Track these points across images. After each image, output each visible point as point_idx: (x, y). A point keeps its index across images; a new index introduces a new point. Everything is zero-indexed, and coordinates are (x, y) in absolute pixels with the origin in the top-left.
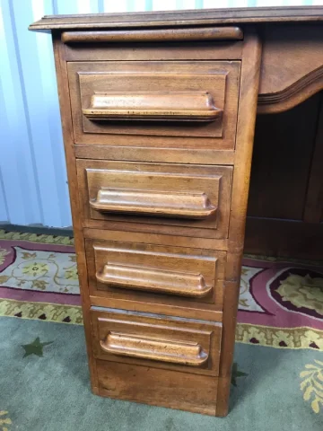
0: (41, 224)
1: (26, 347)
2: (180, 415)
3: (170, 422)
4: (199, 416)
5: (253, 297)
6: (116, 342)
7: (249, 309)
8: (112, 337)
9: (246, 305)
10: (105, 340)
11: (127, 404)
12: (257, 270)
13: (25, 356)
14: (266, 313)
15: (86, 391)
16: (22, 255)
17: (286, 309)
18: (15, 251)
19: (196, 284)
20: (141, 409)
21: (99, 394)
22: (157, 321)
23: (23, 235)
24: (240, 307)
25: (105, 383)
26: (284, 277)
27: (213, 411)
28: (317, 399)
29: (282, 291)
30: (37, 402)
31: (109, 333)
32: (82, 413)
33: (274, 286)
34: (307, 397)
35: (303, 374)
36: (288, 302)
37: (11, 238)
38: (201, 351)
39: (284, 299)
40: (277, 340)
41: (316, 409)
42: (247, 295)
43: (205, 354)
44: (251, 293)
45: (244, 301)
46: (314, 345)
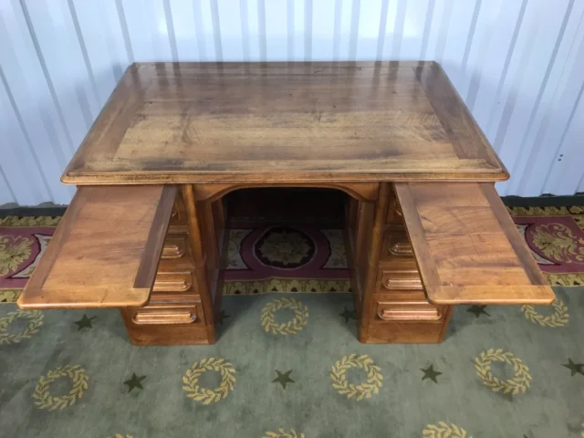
0: (51, 203)
1: (78, 323)
2: (187, 348)
3: (182, 352)
4: (199, 347)
5: (242, 258)
6: (141, 318)
7: (238, 268)
8: (139, 316)
9: (236, 265)
10: (135, 318)
11: (155, 347)
12: (247, 232)
13: (79, 329)
14: (250, 269)
15: (128, 344)
16: (45, 243)
17: (263, 264)
18: (37, 239)
20: (164, 348)
21: (137, 345)
22: (163, 304)
23: (38, 219)
24: (230, 267)
25: (140, 338)
26: (267, 235)
27: (206, 342)
28: (269, 324)
29: (263, 249)
30: (98, 356)
31: (136, 314)
32: (128, 357)
33: (260, 244)
34: (263, 324)
35: (264, 310)
36: (266, 258)
37: (28, 225)
38: (191, 316)
39: (263, 256)
40: (253, 289)
41: (267, 330)
42: (238, 257)
43: (195, 317)
44: (241, 254)
45: (234, 262)
46: (275, 289)
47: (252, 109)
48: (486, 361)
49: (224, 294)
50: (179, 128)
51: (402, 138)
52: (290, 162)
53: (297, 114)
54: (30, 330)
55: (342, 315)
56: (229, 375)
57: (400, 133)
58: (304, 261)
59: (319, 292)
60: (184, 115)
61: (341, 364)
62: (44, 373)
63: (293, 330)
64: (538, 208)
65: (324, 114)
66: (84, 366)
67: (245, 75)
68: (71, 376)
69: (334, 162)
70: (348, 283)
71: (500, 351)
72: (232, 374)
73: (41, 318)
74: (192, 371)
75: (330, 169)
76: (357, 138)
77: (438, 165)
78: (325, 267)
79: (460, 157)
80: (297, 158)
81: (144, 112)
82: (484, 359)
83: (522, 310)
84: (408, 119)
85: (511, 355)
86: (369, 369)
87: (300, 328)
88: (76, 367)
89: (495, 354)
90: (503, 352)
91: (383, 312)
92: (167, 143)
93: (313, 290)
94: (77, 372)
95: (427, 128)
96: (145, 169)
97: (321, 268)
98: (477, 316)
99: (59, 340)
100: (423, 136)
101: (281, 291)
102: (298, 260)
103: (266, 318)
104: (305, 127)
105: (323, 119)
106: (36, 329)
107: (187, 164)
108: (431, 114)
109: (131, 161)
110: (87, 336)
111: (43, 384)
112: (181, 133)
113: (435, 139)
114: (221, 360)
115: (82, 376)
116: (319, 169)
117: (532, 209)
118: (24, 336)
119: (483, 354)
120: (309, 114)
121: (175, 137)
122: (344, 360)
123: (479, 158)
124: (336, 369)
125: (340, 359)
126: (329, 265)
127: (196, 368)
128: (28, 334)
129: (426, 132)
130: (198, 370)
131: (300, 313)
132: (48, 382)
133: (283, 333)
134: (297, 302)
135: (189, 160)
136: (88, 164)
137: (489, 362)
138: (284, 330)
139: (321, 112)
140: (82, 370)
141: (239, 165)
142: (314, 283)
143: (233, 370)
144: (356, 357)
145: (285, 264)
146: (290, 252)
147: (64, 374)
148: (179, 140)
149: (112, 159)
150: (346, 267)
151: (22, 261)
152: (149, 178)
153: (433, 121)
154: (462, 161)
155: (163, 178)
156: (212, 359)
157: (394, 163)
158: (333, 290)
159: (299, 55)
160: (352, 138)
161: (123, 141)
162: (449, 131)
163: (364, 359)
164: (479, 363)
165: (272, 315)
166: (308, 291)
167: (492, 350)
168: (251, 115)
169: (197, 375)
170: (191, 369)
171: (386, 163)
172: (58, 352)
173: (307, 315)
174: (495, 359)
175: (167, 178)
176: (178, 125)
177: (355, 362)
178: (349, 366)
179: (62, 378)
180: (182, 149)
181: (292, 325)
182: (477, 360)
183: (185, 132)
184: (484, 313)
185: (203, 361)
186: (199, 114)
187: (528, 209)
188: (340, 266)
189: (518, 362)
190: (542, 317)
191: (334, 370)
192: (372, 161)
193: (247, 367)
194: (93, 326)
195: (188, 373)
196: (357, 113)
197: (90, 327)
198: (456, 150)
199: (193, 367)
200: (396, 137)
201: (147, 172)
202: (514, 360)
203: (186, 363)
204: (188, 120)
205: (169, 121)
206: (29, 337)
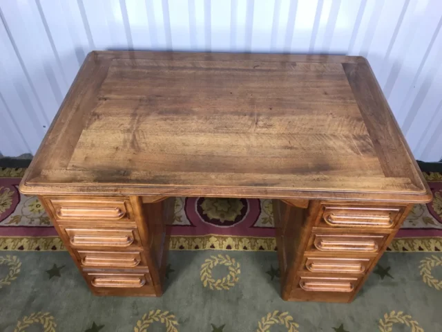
1: (49, 272)
2: (139, 299)
3: (135, 303)
4: (148, 299)
5: (186, 214)
7: (183, 223)
8: (97, 280)
9: (181, 221)
13: (50, 278)
14: (192, 225)
15: (90, 294)
17: (203, 220)
18: (17, 190)
19: (132, 262)
20: (120, 299)
22: (117, 273)
24: (176, 222)
28: (207, 279)
29: (204, 206)
30: (64, 304)
32: (89, 306)
34: (202, 279)
35: (203, 266)
36: (206, 215)
37: (10, 176)
38: (141, 281)
39: (204, 213)
40: (194, 245)
41: (205, 285)
42: (183, 213)
43: (144, 281)
44: (185, 210)
45: (180, 217)
46: (213, 246)
47: (196, 109)
48: (388, 322)
49: (171, 249)
50: (129, 131)
51: (333, 149)
52: (228, 174)
53: (237, 117)
54: (10, 277)
55: (268, 272)
56: (173, 327)
57: (331, 143)
58: (238, 218)
59: (250, 250)
60: (134, 115)
61: (266, 320)
62: (20, 319)
63: (227, 285)
64: (438, 174)
65: (261, 118)
66: (53, 314)
67: (191, 68)
68: (42, 321)
69: (269, 177)
70: (274, 241)
71: (401, 313)
72: (175, 326)
73: (19, 266)
74: (142, 321)
75: (265, 185)
76: (291, 148)
77: (366, 184)
78: (255, 225)
79: (387, 176)
80: (236, 171)
81: (99, 110)
82: (387, 320)
83: (421, 274)
84: (338, 126)
85: (410, 317)
86: (290, 326)
87: (233, 285)
88: (47, 314)
89: (396, 315)
90: (404, 315)
91: (304, 284)
92: (117, 148)
93: (245, 248)
94: (47, 319)
95: (355, 138)
96: (95, 181)
97: (252, 226)
98: (382, 278)
99: (33, 288)
100: (352, 148)
101: (217, 248)
102: (233, 218)
103: (205, 273)
104: (244, 133)
105: (261, 123)
106: (14, 276)
107: (134, 175)
108: (359, 120)
109: (84, 169)
110: (56, 284)
111: (20, 329)
112: (131, 137)
113: (363, 151)
114: (166, 313)
115: (51, 323)
116: (256, 185)
117: (432, 174)
118: (5, 283)
119: (386, 316)
120: (247, 117)
121: (125, 141)
122: (269, 316)
123: (405, 176)
124: (262, 324)
125: (265, 315)
126: (259, 223)
127: (145, 319)
128: (8, 281)
129: (355, 143)
130: (147, 321)
131: (233, 270)
132: (24, 327)
133: (219, 289)
134: (231, 259)
135: (137, 170)
136: (45, 172)
137: (391, 324)
138: (219, 285)
139: (259, 115)
140: (52, 317)
141: (183, 178)
142: (246, 241)
143: (175, 323)
144: (279, 314)
145: (222, 220)
146: (226, 210)
147: (37, 321)
148: (128, 144)
149: (66, 167)
150: (273, 226)
151: (4, 211)
152: (99, 190)
153: (361, 129)
154: (388, 179)
155: (112, 190)
156: (158, 311)
157: (325, 179)
158: (261, 248)
159: (240, 44)
160: (286, 147)
161: (77, 146)
162: (376, 142)
163: (285, 316)
164: (382, 324)
165: (210, 271)
166: (241, 249)
167: (393, 312)
168: (195, 117)
169: (145, 326)
170: (141, 319)
171: (318, 180)
172: (32, 299)
173: (239, 271)
174: (396, 321)
175: (116, 190)
176: (129, 126)
177: (278, 319)
178: (273, 323)
179: (35, 324)
180: (130, 156)
181: (226, 281)
182: (381, 321)
183: (134, 136)
184: (389, 275)
185: (151, 313)
186: (148, 114)
187: (429, 174)
188: (268, 225)
189: (415, 324)
190: (437, 281)
191: (260, 326)
192: (305, 177)
193: (187, 320)
194: (62, 275)
195: (139, 323)
196: (291, 118)
197: (59, 276)
198: (382, 166)
199: (143, 318)
200: (327, 147)
201: (97, 184)
202: (412, 322)
203: (137, 314)
204: (139, 121)
205: (121, 122)
206: (9, 283)
